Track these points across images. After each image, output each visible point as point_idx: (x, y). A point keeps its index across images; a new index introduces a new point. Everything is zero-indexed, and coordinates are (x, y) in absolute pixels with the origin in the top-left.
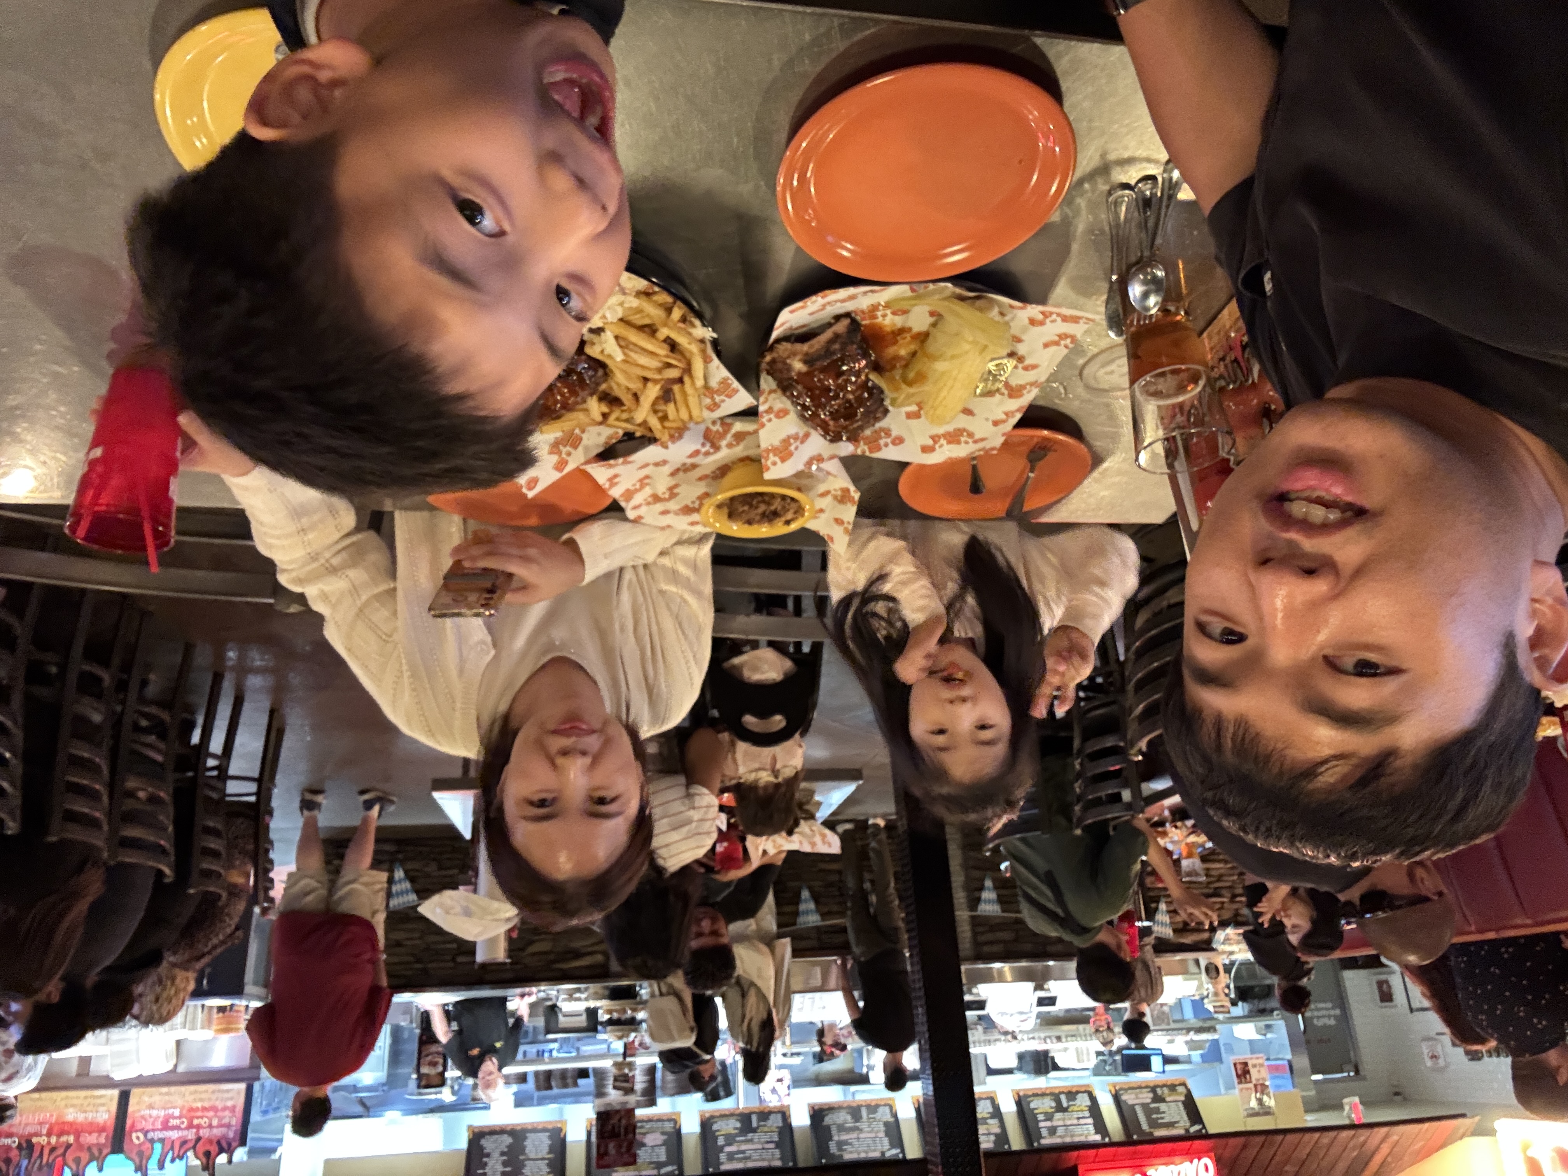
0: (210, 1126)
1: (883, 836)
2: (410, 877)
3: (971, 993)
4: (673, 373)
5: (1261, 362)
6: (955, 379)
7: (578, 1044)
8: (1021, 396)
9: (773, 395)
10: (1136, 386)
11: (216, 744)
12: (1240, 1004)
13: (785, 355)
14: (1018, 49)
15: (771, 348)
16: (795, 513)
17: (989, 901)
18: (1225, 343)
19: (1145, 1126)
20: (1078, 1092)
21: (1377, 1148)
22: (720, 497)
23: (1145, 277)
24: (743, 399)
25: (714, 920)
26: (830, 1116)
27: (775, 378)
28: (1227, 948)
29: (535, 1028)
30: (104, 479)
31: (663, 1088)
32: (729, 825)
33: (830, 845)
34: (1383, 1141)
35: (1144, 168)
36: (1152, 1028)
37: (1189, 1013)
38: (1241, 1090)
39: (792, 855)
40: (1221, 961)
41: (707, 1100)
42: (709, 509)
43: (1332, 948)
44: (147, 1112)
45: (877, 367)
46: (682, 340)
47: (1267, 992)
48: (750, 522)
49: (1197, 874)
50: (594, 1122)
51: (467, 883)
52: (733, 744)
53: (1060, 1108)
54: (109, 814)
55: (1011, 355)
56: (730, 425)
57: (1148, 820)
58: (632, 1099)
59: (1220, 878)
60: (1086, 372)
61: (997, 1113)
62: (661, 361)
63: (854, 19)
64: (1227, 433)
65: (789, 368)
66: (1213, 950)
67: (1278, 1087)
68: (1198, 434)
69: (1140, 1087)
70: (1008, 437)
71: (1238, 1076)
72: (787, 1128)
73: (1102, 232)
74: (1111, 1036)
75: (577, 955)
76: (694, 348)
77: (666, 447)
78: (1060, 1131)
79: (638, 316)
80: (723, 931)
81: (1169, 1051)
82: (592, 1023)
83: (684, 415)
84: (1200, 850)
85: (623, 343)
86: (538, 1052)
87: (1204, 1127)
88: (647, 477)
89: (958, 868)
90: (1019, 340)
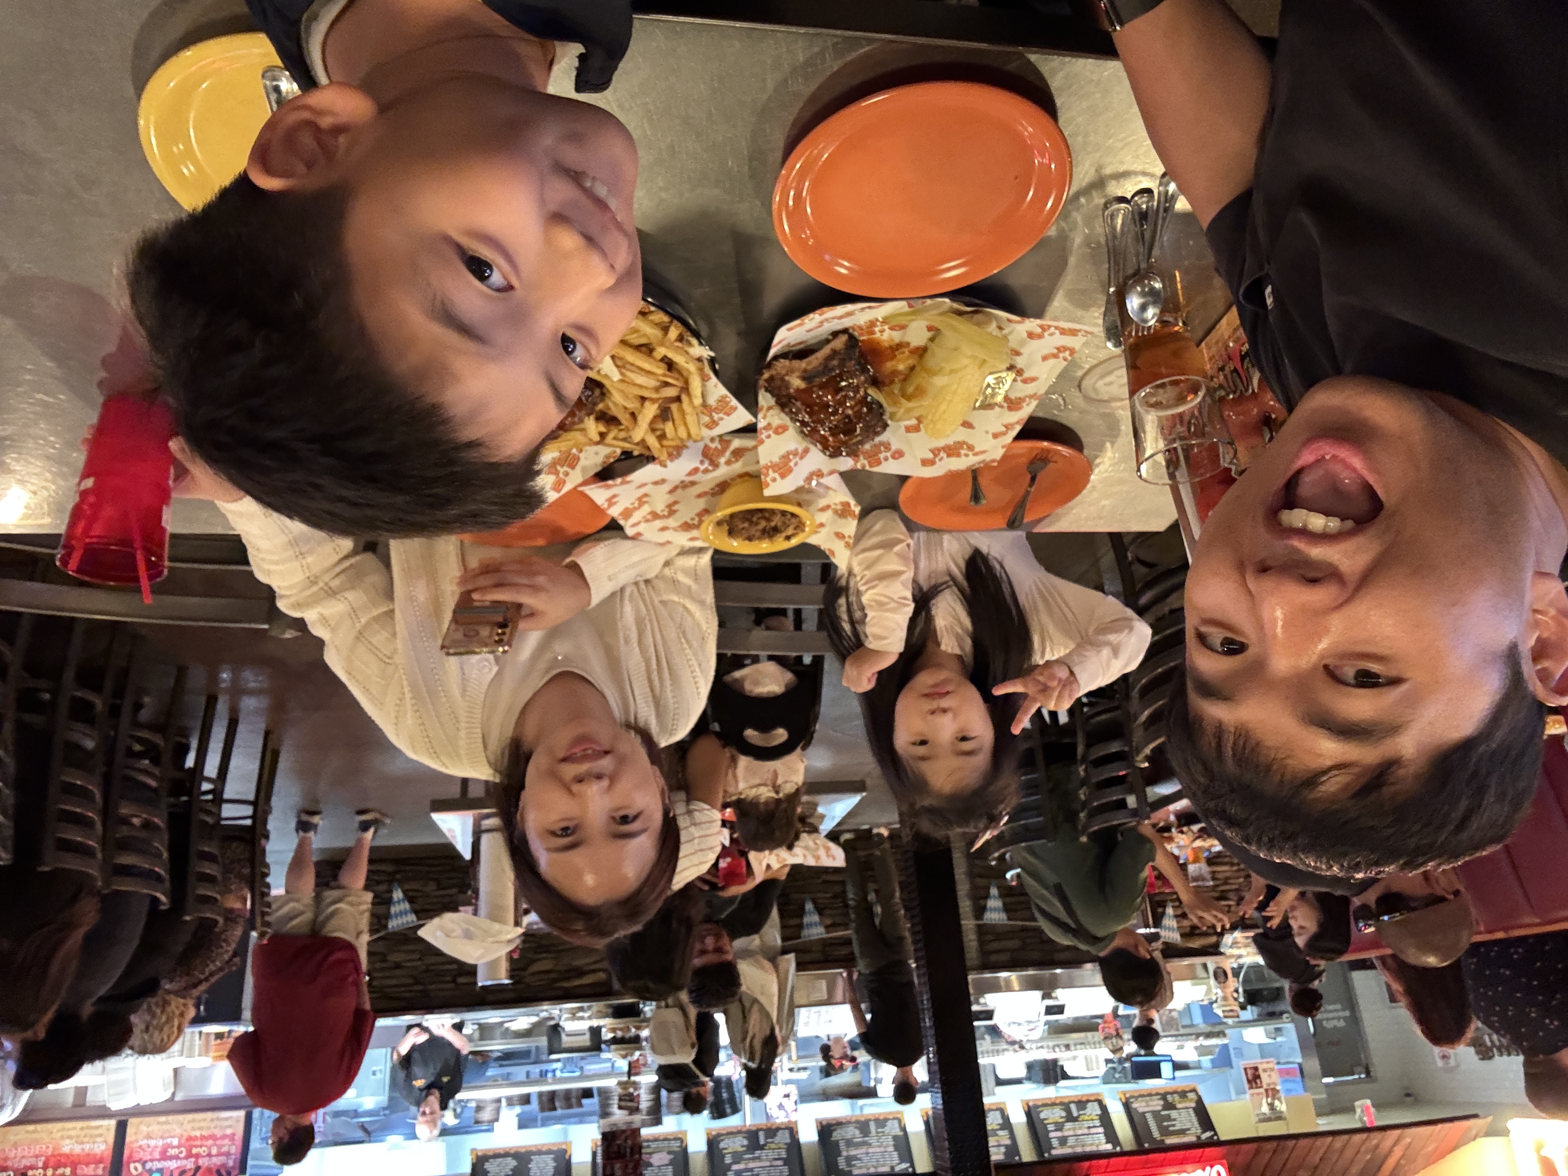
0: (209, 1155)
1: (887, 845)
2: (410, 898)
3: (978, 1003)
4: (671, 392)
5: (1261, 370)
6: (955, 393)
7: (582, 1063)
8: (1020, 408)
9: (771, 412)
10: (1136, 397)
11: (211, 768)
12: (1249, 1007)
13: (784, 372)
14: (1012, 67)
15: (769, 366)
16: (795, 528)
17: (995, 909)
18: (1224, 353)
19: (1156, 1134)
20: (1088, 1101)
21: (1390, 1152)
22: (720, 515)
23: (1143, 290)
24: (741, 417)
25: (718, 937)
26: (839, 1131)
27: (773, 395)
28: (1235, 952)
29: (537, 1048)
30: (96, 507)
31: (669, 1106)
32: (732, 840)
33: (834, 858)
34: (1395, 1144)
35: (1141, 182)
36: (1161, 1034)
37: (1198, 1019)
38: (1252, 1095)
39: (796, 870)
40: (1229, 965)
41: (714, 1118)
42: (708, 525)
43: (1341, 953)
44: (144, 1142)
45: (876, 382)
46: (679, 359)
47: (1277, 994)
48: (750, 539)
49: (1204, 879)
50: (599, 1143)
51: (468, 903)
52: (734, 761)
53: (1070, 1118)
54: (104, 842)
55: (1011, 368)
56: (729, 442)
57: (1154, 826)
58: (637, 1118)
59: (1226, 881)
60: (1085, 383)
61: (1006, 1124)
62: (658, 380)
63: (846, 39)
64: (1229, 443)
65: (787, 385)
66: (1221, 954)
67: (1289, 1091)
68: (1199, 445)
69: (1150, 1095)
70: (1008, 448)
71: (1249, 1081)
72: (795, 1145)
73: (1098, 243)
74: (1120, 1042)
75: (580, 973)
76: (692, 367)
77: (665, 466)
78: (1071, 1141)
79: (635, 336)
80: (728, 948)
81: (1178, 1057)
82: (596, 1043)
83: (682, 433)
84: (1206, 854)
85: (619, 363)
86: (541, 1071)
87: (1216, 1134)
88: (646, 495)
89: (963, 876)
90: (1018, 354)
